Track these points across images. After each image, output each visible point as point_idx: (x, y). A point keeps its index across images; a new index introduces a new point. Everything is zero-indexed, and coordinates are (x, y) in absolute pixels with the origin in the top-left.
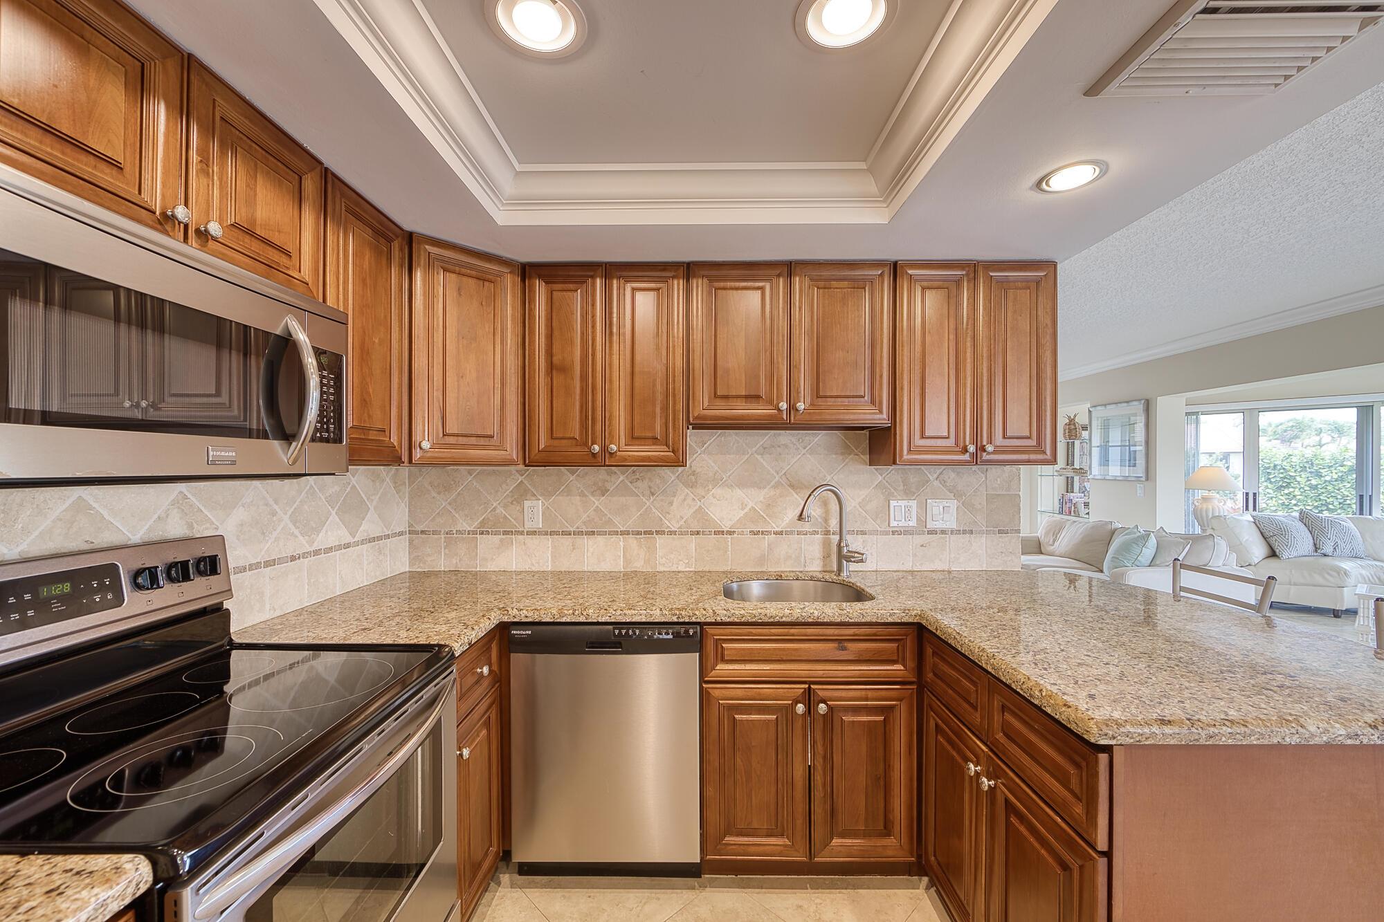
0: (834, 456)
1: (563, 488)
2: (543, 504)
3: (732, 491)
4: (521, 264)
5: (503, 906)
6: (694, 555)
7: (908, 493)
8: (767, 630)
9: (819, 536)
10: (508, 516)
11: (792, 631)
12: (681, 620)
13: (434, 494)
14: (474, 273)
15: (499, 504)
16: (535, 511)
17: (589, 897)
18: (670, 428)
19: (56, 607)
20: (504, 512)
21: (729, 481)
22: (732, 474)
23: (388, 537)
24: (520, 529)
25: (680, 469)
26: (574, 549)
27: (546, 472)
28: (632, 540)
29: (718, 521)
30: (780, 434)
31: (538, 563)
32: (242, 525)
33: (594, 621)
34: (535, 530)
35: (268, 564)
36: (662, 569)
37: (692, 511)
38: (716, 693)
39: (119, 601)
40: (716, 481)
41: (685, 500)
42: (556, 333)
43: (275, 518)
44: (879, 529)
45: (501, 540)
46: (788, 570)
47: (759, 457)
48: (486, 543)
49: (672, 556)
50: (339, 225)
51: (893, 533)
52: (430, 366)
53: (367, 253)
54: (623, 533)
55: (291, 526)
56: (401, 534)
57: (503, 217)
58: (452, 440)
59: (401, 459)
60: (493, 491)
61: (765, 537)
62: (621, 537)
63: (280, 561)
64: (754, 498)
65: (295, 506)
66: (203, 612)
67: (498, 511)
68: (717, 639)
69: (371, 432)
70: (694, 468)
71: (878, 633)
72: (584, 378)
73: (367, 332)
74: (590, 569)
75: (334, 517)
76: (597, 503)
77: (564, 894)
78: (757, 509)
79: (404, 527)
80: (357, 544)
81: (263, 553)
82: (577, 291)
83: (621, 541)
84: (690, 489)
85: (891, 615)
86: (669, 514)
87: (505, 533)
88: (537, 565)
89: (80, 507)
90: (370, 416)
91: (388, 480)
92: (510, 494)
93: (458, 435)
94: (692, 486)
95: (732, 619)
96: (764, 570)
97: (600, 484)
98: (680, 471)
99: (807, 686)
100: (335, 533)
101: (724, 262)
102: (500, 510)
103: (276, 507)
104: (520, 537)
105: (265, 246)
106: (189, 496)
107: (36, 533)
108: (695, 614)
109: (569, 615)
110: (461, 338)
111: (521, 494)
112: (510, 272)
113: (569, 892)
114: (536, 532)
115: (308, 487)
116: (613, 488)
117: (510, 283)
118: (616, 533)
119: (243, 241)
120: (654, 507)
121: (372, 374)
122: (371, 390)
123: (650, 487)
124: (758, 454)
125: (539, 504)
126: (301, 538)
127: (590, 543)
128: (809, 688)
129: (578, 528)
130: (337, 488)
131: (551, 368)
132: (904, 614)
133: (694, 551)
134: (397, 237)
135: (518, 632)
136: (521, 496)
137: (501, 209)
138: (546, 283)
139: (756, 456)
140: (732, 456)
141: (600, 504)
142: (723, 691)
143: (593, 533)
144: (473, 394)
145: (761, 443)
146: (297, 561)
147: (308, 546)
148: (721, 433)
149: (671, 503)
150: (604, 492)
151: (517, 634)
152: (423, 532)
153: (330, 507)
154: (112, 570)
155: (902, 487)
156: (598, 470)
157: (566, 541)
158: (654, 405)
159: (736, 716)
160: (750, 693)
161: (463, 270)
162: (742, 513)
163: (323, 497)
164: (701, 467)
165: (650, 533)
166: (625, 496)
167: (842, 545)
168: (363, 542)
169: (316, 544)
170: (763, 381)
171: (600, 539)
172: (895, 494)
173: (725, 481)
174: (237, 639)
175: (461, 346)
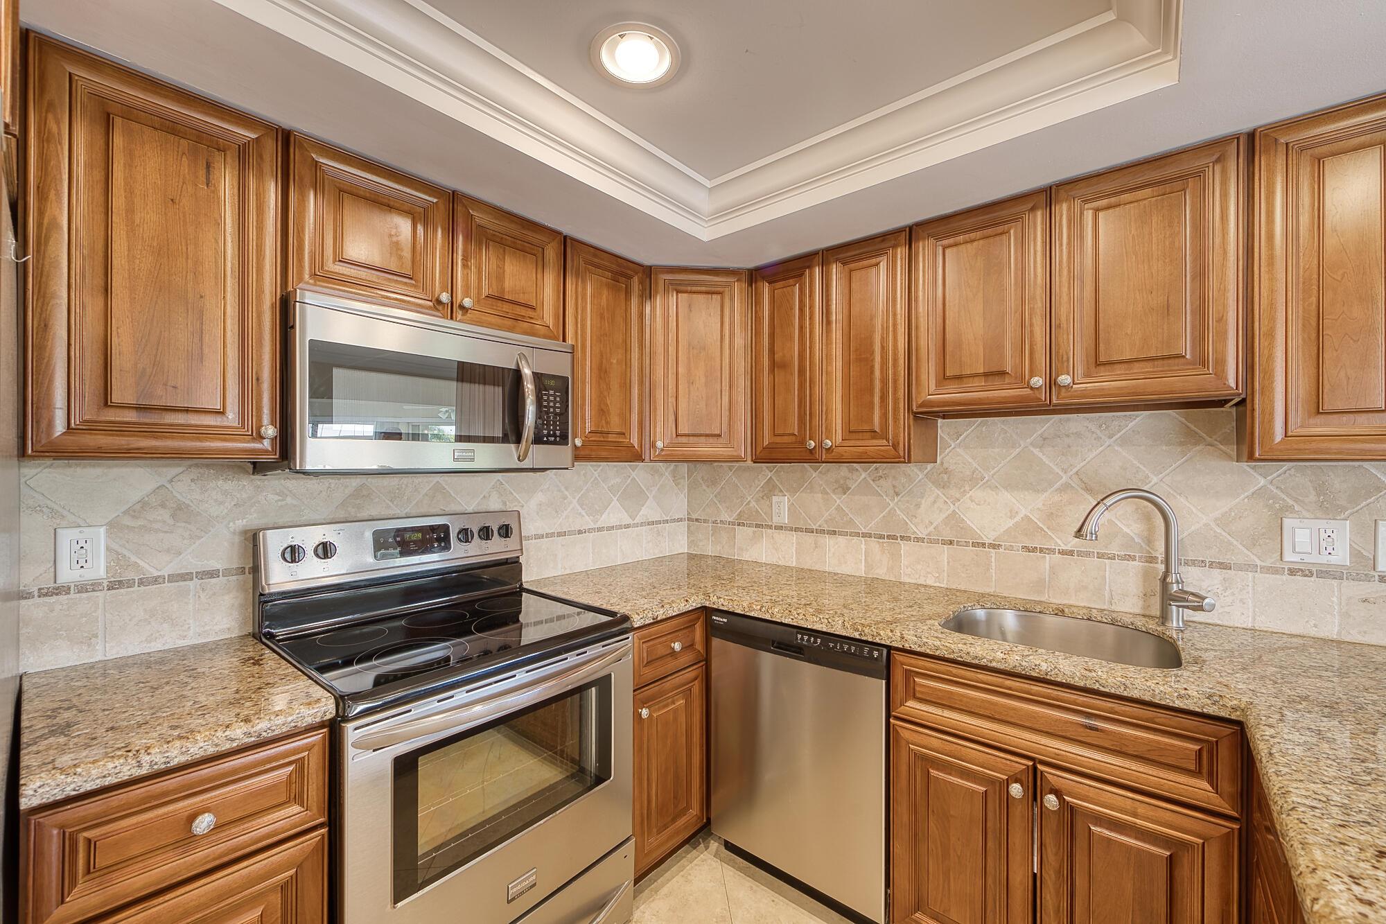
0: (1164, 448)
1: (806, 484)
2: (789, 501)
3: (997, 494)
4: (748, 270)
5: (700, 868)
6: (946, 569)
7: (1329, 507)
8: (973, 674)
9: (1136, 563)
10: (759, 510)
11: (1008, 683)
12: (864, 638)
13: (705, 487)
14: (703, 289)
15: (752, 498)
16: (782, 507)
17: (773, 901)
18: (890, 419)
19: (412, 547)
20: (756, 506)
21: (993, 481)
22: (997, 472)
23: (667, 521)
24: (770, 524)
25: (930, 466)
26: (816, 547)
27: (791, 468)
28: (873, 543)
29: (977, 530)
30: (1068, 420)
31: (784, 558)
32: (540, 505)
33: (778, 620)
34: (782, 525)
35: (560, 534)
36: (907, 580)
37: (944, 516)
38: (905, 734)
39: (447, 548)
40: (974, 480)
41: (935, 502)
42: (777, 330)
43: (565, 501)
44: (1259, 563)
45: (754, 532)
46: (1082, 605)
47: (1036, 451)
48: (743, 533)
49: (919, 567)
50: (577, 275)
51: (1292, 572)
52: (666, 376)
53: (605, 291)
54: (864, 535)
55: (579, 507)
56: (680, 520)
57: (705, 233)
58: (684, 440)
59: (642, 456)
60: (747, 486)
61: (1045, 556)
62: (862, 539)
63: (571, 533)
64: (1029, 505)
65: (582, 493)
66: (506, 562)
67: (751, 505)
68: (906, 670)
69: (610, 435)
70: (946, 465)
71: (1157, 720)
72: (802, 371)
73: (605, 357)
74: (831, 570)
75: (615, 503)
76: (838, 501)
77: (752, 885)
78: (1033, 518)
79: (684, 515)
80: (636, 525)
81: (556, 526)
82: (795, 285)
83: (862, 544)
84: (942, 490)
85: (1180, 697)
86: (916, 518)
87: (757, 526)
88: (783, 560)
89: (438, 488)
90: (607, 423)
91: (667, 474)
92: (761, 489)
93: (688, 435)
94: (944, 486)
95: (923, 648)
96: (1042, 599)
97: (842, 482)
98: (929, 469)
99: (1031, 763)
100: (615, 514)
101: (955, 212)
102: (753, 504)
103: (566, 493)
104: (769, 531)
105: (514, 305)
106: (504, 483)
107: (414, 502)
108: (880, 635)
109: (757, 610)
110: (691, 348)
111: (770, 490)
112: (737, 281)
113: (757, 886)
114: (782, 527)
115: (593, 479)
116: (854, 486)
117: (738, 289)
118: (857, 534)
119: (497, 306)
120: (898, 508)
121: (610, 389)
122: (609, 403)
123: (894, 486)
124: (1034, 446)
125: (785, 500)
126: (587, 517)
127: (831, 542)
128: (1035, 768)
129: (820, 526)
130: (618, 480)
131: (774, 365)
132: (1209, 702)
133: (946, 564)
134: (637, 273)
135: (717, 619)
136: (770, 491)
137: (706, 226)
138: (769, 283)
139: (1032, 449)
140: (996, 450)
141: (841, 502)
142: (914, 735)
143: (834, 533)
144: (702, 398)
145: (1039, 432)
146: (584, 534)
147: (592, 524)
148: (982, 422)
149: (918, 506)
150: (845, 490)
151: (716, 620)
152: (697, 520)
153: (612, 495)
154: (445, 528)
155: (1312, 497)
156: (840, 467)
157: (809, 539)
158: (872, 395)
159: (931, 770)
160: (949, 747)
161: (694, 289)
162: (1010, 523)
163: (606, 487)
164: (955, 463)
165: (894, 537)
166: (867, 496)
167: (1169, 580)
168: (642, 524)
169: (599, 523)
170: (1008, 352)
171: (841, 539)
172: (1297, 508)
173: (988, 481)
174: (525, 586)
175: (691, 356)
